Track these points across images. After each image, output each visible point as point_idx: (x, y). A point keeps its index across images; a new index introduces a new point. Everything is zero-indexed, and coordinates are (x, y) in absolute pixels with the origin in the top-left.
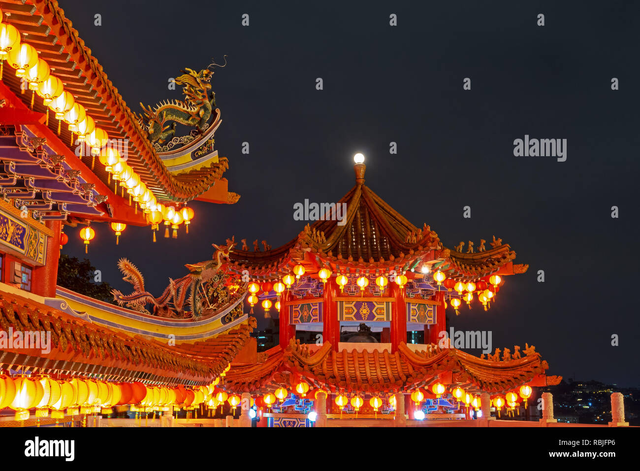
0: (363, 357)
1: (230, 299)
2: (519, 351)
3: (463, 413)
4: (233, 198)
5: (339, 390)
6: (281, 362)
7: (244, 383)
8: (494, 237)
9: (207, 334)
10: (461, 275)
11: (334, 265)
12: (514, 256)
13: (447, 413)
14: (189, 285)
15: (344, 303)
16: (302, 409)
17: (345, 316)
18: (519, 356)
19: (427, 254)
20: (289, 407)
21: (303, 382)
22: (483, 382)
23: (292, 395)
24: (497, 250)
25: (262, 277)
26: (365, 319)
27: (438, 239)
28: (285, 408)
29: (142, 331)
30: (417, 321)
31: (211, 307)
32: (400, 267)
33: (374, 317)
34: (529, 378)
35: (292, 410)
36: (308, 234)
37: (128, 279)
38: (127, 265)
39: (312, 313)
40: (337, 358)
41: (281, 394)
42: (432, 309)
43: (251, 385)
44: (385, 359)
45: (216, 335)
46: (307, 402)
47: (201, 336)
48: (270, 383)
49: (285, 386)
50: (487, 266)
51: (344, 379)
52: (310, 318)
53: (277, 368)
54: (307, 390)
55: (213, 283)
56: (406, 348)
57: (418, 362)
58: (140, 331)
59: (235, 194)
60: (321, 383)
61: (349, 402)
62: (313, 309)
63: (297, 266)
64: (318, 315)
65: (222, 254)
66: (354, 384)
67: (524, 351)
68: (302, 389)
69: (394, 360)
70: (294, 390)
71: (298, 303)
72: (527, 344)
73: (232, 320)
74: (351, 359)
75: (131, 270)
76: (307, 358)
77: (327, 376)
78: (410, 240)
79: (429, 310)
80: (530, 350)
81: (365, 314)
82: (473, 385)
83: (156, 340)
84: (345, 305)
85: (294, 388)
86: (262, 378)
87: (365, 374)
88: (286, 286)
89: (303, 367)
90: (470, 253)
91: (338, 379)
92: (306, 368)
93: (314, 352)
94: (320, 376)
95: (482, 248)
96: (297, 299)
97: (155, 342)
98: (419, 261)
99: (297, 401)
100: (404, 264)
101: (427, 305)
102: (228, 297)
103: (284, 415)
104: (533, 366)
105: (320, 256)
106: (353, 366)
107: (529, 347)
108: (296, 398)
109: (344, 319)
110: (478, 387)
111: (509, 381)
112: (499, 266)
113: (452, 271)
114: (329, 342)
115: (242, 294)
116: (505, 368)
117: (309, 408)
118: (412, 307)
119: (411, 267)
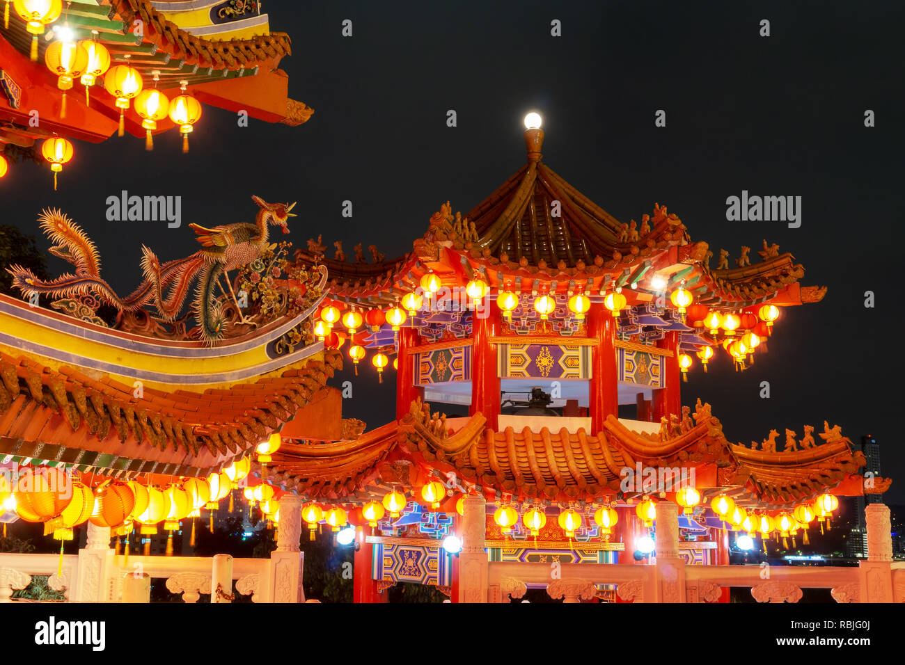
0: (542, 441)
1: (288, 309)
2: (812, 434)
3: (713, 540)
4: (298, 113)
5: (502, 497)
6: (394, 443)
7: (327, 483)
8: (765, 243)
9: (234, 374)
10: (716, 299)
11: (493, 274)
12: (800, 273)
13: (687, 540)
14: (197, 271)
15: (509, 347)
16: (432, 530)
17: (510, 369)
18: (813, 442)
19: (661, 254)
20: (410, 526)
21: (435, 480)
22: (764, 488)
23: (415, 505)
24: (772, 263)
25: (366, 300)
26: (545, 375)
27: (683, 226)
28: (403, 528)
29: (80, 358)
30: (635, 381)
31: (244, 321)
32: (613, 278)
33: (561, 371)
34: (836, 480)
35: (416, 532)
36: (447, 219)
37: (59, 250)
38: (60, 222)
39: (452, 365)
40: (496, 441)
41: (395, 503)
42: (658, 362)
43: (340, 486)
44: (580, 444)
45: (254, 378)
46: (442, 518)
47: (220, 378)
48: (373, 483)
49: (403, 488)
50: (759, 288)
51: (511, 476)
52: (448, 373)
53: (386, 454)
54: (441, 496)
55: (250, 273)
56: (618, 426)
57: (644, 449)
58: (73, 359)
59: (304, 106)
60: (468, 483)
61: (520, 520)
62: (455, 359)
63: (427, 276)
64: (463, 368)
65: (271, 218)
66: (531, 487)
67: (822, 435)
68: (432, 493)
69: (598, 446)
70: (418, 497)
71: (428, 349)
72: (826, 423)
73: (291, 350)
74: (522, 444)
75: (68, 234)
76: (442, 438)
77: (480, 471)
78: (626, 238)
79: (653, 365)
80: (833, 434)
81: (545, 367)
82: (748, 491)
83: (111, 380)
84: (510, 351)
85: (419, 490)
86: (359, 473)
87: (547, 470)
88: (407, 312)
89: (435, 453)
90: (724, 268)
91: (501, 476)
92: (440, 454)
93: (455, 431)
94: (465, 471)
95: (744, 260)
96: (428, 343)
97: (108, 382)
98: (648, 267)
99: (424, 516)
100: (621, 273)
101: (651, 355)
102: (284, 304)
103: (401, 541)
104: (839, 460)
105: (469, 255)
106: (524, 455)
107: (831, 427)
108: (422, 511)
109: (509, 374)
110: (755, 496)
111: (803, 485)
112: (777, 289)
113: (704, 290)
114: (481, 414)
115: (313, 301)
116: (785, 464)
117: (446, 528)
118: (626, 357)
119: (630, 281)
